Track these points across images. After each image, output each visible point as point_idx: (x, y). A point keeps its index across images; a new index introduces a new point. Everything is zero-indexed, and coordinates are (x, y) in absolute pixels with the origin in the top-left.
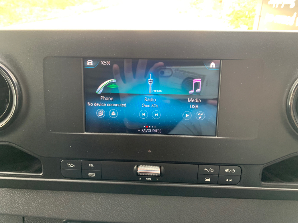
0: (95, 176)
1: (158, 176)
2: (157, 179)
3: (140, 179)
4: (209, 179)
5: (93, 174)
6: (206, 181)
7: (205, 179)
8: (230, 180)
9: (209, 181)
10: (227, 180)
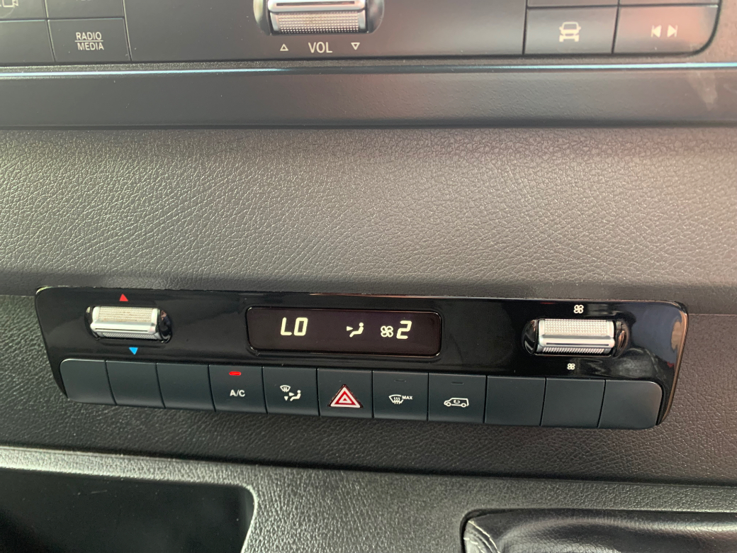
1: (361, 31)
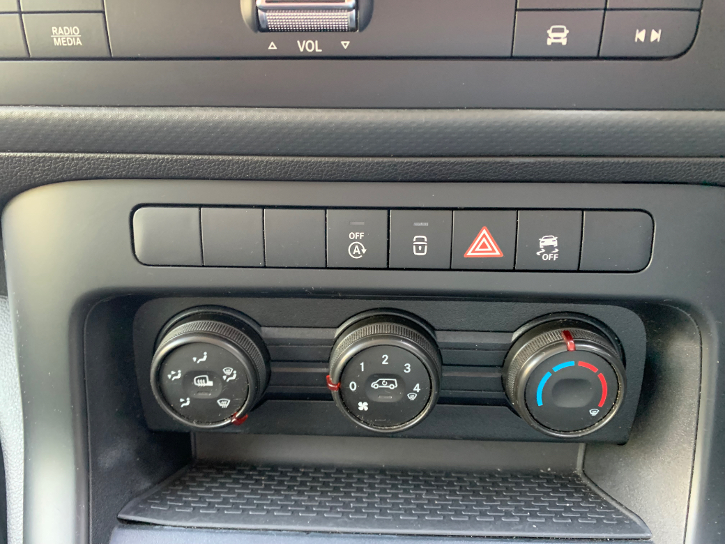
0: (79, 42)
2: (345, 44)
3: (272, 46)
4: (561, 30)
5: (72, 30)
6: (549, 42)
7: (547, 36)
8: (655, 36)
9: (564, 42)
10: (641, 36)
